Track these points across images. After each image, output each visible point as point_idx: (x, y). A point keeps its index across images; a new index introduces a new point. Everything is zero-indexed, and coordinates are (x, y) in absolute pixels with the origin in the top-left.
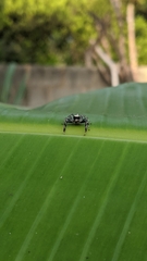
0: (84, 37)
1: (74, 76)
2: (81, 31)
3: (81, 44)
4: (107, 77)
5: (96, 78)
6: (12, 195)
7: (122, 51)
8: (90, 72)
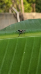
0: (9, 5)
1: (6, 15)
2: (7, 3)
3: (8, 7)
4: (16, 16)
5: (13, 16)
6: (11, 61)
7: (20, 8)
8: (11, 15)
